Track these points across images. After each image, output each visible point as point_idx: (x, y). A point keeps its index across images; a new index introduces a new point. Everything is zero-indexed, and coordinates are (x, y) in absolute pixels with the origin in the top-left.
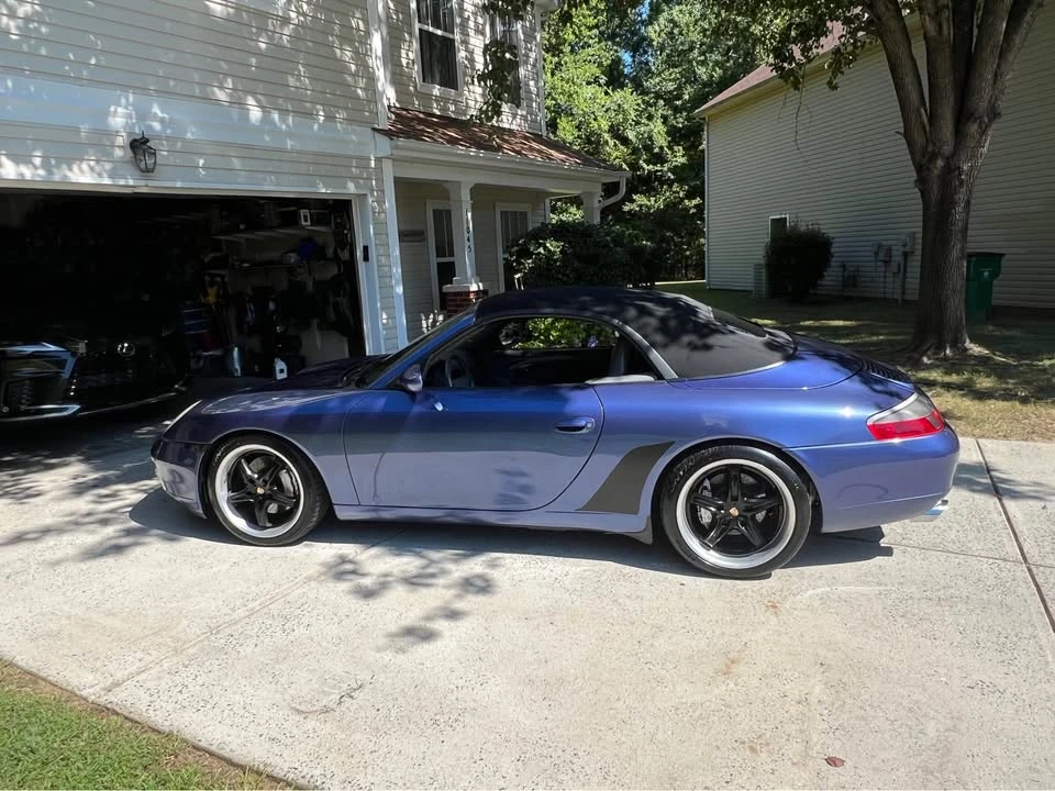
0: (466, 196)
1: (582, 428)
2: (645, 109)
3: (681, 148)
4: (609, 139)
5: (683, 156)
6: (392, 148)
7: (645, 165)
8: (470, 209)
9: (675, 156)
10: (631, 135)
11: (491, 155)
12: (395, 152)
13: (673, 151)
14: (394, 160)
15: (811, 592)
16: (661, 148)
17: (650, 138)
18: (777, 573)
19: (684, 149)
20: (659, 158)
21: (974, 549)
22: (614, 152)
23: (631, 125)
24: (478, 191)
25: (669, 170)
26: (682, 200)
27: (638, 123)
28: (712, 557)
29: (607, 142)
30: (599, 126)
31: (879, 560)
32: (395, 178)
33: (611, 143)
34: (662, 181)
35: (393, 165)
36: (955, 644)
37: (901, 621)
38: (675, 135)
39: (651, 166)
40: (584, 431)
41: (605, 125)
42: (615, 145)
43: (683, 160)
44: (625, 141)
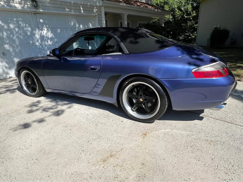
0: (126, 17)
1: (96, 69)
2: (187, 2)
3: (195, 11)
4: (177, 10)
5: (195, 13)
6: (103, 3)
7: (185, 16)
8: (127, 21)
9: (193, 14)
10: (182, 9)
11: (130, 6)
12: (103, 4)
13: (193, 12)
14: (104, 7)
15: (163, 130)
16: (190, 11)
17: (187, 9)
18: (156, 122)
19: (196, 12)
20: (189, 14)
21: (237, 121)
22: (178, 13)
23: (183, 6)
24: (129, 16)
25: (191, 17)
26: (193, 25)
27: (185, 6)
28: (134, 114)
29: (176, 11)
30: (175, 6)
31: (196, 121)
32: (105, 12)
33: (177, 11)
34: (190, 20)
35: (104, 9)
36: (207, 165)
37: (190, 149)
38: (194, 8)
39: (187, 16)
40: (96, 70)
41: (176, 6)
42: (178, 11)
43: (195, 15)
44: (181, 10)
